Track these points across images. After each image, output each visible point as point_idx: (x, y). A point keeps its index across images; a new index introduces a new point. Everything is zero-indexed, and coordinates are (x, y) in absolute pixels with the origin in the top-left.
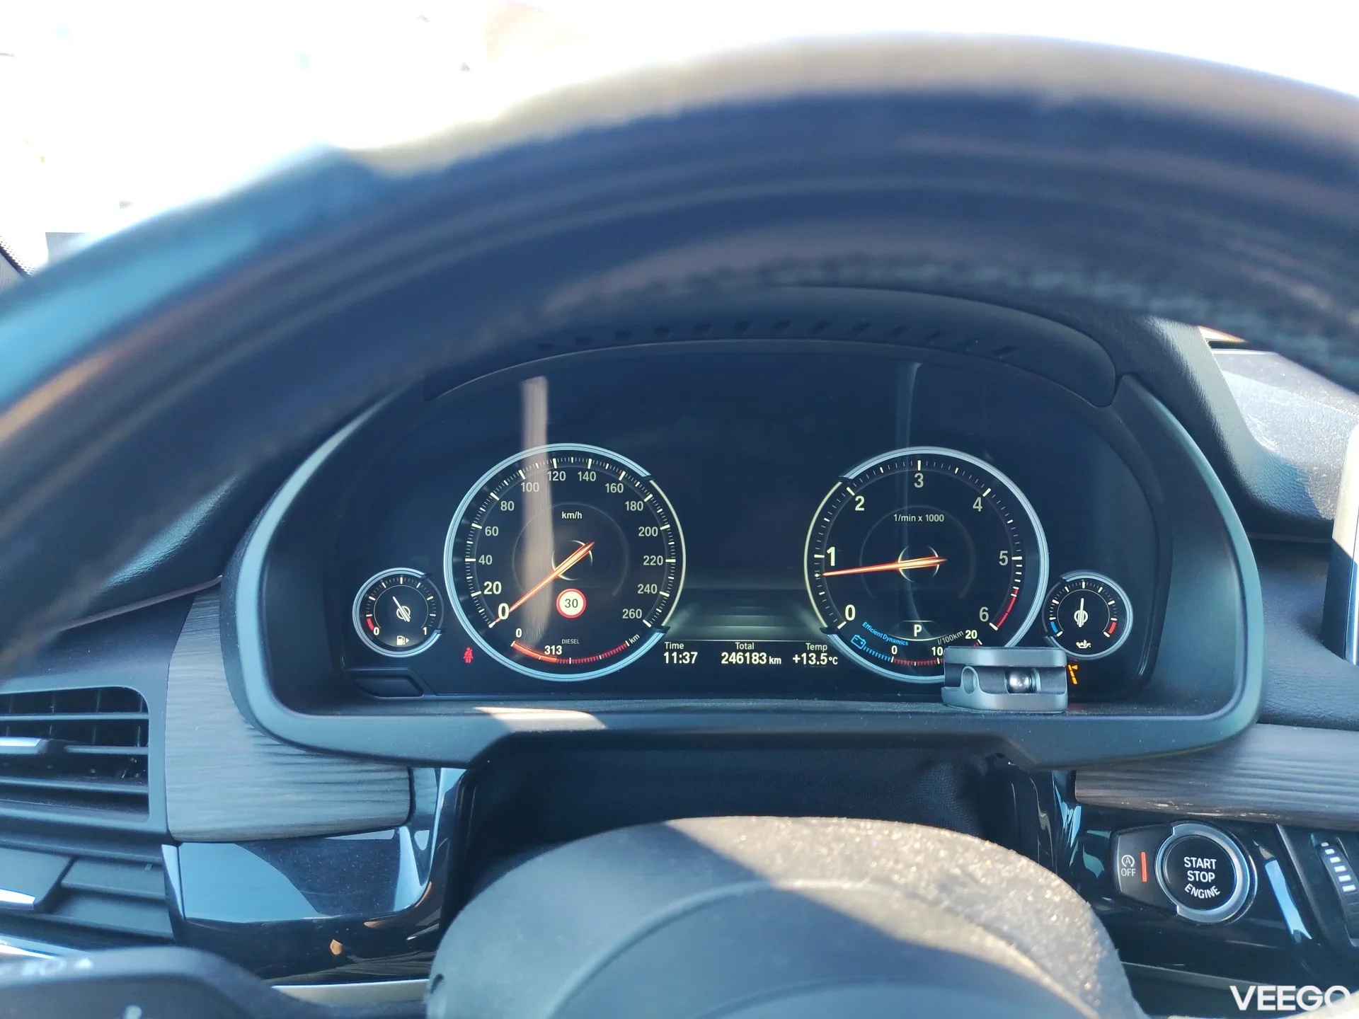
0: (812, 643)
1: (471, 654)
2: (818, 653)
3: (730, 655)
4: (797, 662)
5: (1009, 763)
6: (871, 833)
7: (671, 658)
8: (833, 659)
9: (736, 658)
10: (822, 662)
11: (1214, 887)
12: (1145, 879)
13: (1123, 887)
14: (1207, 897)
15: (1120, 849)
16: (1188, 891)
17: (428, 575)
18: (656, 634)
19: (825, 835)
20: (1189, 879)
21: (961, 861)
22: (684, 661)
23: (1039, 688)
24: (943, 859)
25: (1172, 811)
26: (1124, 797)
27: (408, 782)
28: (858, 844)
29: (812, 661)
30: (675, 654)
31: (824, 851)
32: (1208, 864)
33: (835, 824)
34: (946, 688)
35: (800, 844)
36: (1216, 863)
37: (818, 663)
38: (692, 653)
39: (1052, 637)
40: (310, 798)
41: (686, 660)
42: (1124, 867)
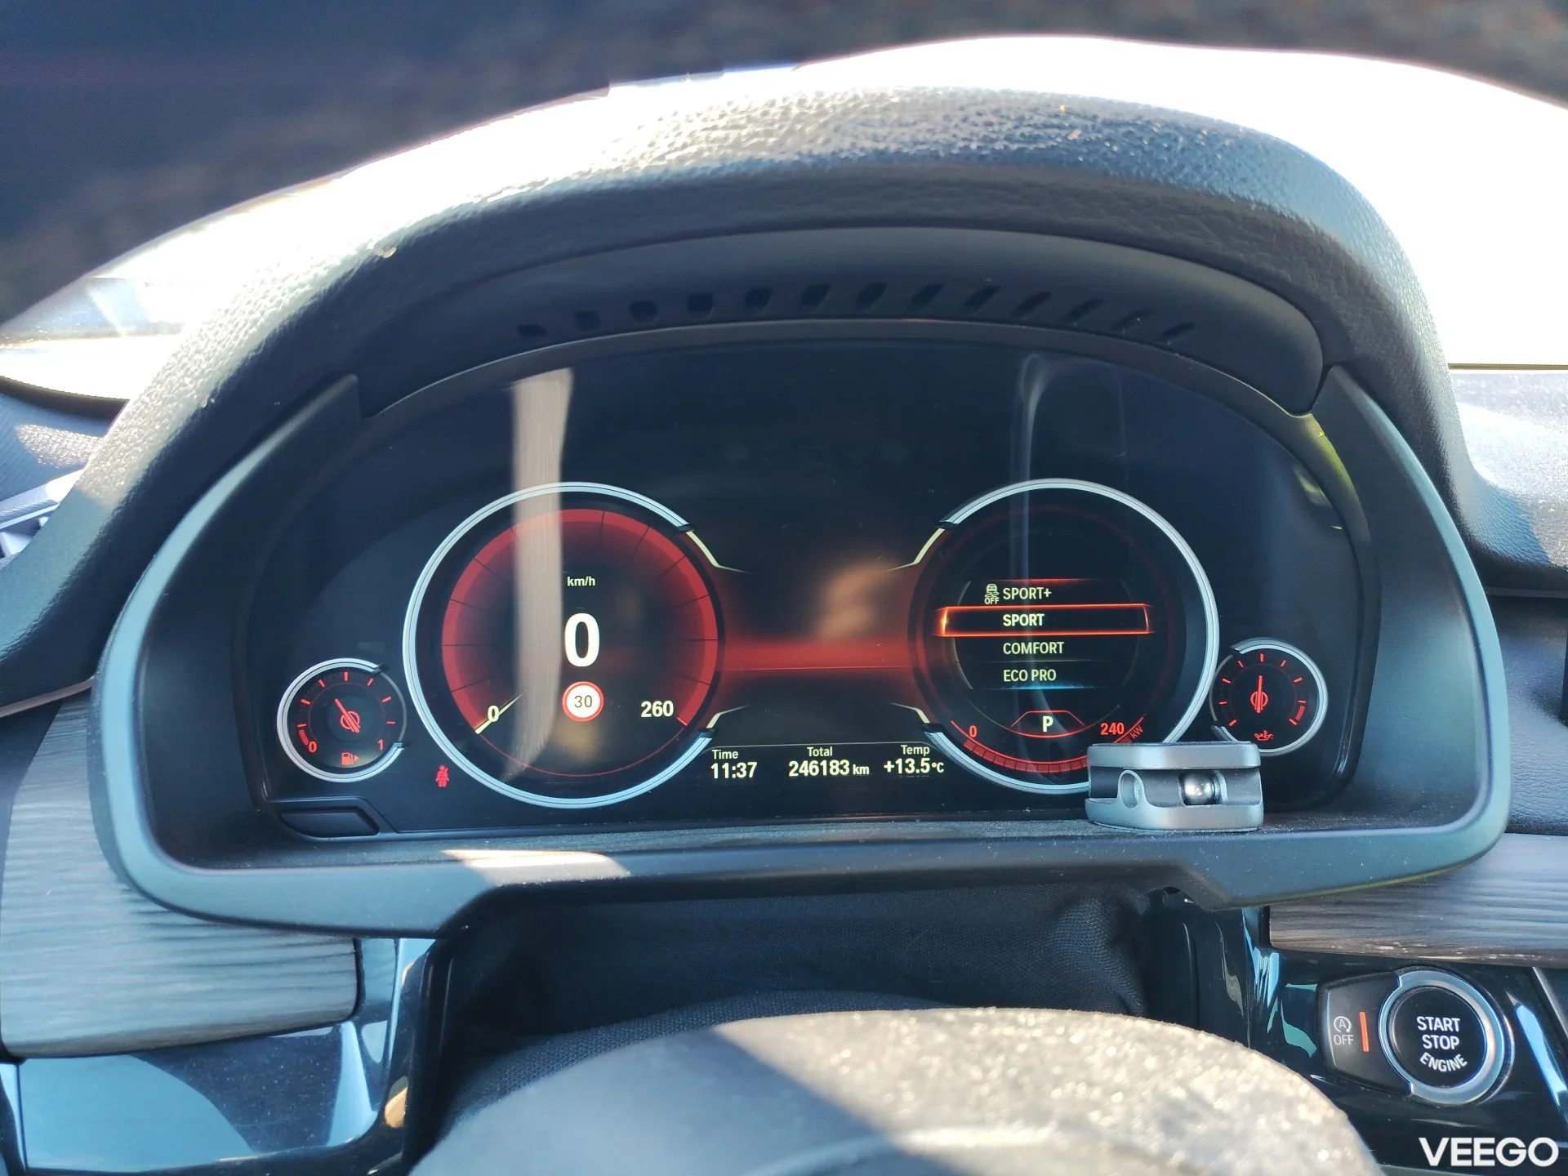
0: (909, 745)
1: (446, 775)
2: (918, 758)
3: (800, 765)
4: (889, 770)
5: (1186, 900)
6: (1037, 1033)
7: (721, 771)
8: (938, 766)
9: (808, 769)
10: (923, 770)
11: (1459, 1055)
12: (1366, 1049)
13: (1335, 1060)
14: (1450, 1070)
15: (1331, 1007)
16: (1425, 1063)
17: (384, 668)
18: (700, 740)
19: (971, 1041)
20: (1425, 1046)
21: (1179, 1074)
22: (738, 774)
23: (1225, 797)
24: (1154, 1073)
25: (1398, 955)
26: (1335, 939)
27: (353, 958)
28: (1025, 1055)
29: (910, 769)
30: (726, 766)
31: (976, 1073)
32: (1450, 1025)
33: (984, 1020)
34: (1091, 799)
35: (936, 1061)
36: (1459, 1022)
37: (918, 771)
38: (749, 764)
39: (1223, 728)
40: (211, 987)
41: (741, 773)
42: (1337, 1033)
